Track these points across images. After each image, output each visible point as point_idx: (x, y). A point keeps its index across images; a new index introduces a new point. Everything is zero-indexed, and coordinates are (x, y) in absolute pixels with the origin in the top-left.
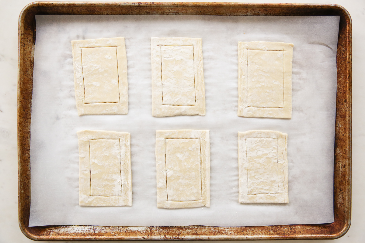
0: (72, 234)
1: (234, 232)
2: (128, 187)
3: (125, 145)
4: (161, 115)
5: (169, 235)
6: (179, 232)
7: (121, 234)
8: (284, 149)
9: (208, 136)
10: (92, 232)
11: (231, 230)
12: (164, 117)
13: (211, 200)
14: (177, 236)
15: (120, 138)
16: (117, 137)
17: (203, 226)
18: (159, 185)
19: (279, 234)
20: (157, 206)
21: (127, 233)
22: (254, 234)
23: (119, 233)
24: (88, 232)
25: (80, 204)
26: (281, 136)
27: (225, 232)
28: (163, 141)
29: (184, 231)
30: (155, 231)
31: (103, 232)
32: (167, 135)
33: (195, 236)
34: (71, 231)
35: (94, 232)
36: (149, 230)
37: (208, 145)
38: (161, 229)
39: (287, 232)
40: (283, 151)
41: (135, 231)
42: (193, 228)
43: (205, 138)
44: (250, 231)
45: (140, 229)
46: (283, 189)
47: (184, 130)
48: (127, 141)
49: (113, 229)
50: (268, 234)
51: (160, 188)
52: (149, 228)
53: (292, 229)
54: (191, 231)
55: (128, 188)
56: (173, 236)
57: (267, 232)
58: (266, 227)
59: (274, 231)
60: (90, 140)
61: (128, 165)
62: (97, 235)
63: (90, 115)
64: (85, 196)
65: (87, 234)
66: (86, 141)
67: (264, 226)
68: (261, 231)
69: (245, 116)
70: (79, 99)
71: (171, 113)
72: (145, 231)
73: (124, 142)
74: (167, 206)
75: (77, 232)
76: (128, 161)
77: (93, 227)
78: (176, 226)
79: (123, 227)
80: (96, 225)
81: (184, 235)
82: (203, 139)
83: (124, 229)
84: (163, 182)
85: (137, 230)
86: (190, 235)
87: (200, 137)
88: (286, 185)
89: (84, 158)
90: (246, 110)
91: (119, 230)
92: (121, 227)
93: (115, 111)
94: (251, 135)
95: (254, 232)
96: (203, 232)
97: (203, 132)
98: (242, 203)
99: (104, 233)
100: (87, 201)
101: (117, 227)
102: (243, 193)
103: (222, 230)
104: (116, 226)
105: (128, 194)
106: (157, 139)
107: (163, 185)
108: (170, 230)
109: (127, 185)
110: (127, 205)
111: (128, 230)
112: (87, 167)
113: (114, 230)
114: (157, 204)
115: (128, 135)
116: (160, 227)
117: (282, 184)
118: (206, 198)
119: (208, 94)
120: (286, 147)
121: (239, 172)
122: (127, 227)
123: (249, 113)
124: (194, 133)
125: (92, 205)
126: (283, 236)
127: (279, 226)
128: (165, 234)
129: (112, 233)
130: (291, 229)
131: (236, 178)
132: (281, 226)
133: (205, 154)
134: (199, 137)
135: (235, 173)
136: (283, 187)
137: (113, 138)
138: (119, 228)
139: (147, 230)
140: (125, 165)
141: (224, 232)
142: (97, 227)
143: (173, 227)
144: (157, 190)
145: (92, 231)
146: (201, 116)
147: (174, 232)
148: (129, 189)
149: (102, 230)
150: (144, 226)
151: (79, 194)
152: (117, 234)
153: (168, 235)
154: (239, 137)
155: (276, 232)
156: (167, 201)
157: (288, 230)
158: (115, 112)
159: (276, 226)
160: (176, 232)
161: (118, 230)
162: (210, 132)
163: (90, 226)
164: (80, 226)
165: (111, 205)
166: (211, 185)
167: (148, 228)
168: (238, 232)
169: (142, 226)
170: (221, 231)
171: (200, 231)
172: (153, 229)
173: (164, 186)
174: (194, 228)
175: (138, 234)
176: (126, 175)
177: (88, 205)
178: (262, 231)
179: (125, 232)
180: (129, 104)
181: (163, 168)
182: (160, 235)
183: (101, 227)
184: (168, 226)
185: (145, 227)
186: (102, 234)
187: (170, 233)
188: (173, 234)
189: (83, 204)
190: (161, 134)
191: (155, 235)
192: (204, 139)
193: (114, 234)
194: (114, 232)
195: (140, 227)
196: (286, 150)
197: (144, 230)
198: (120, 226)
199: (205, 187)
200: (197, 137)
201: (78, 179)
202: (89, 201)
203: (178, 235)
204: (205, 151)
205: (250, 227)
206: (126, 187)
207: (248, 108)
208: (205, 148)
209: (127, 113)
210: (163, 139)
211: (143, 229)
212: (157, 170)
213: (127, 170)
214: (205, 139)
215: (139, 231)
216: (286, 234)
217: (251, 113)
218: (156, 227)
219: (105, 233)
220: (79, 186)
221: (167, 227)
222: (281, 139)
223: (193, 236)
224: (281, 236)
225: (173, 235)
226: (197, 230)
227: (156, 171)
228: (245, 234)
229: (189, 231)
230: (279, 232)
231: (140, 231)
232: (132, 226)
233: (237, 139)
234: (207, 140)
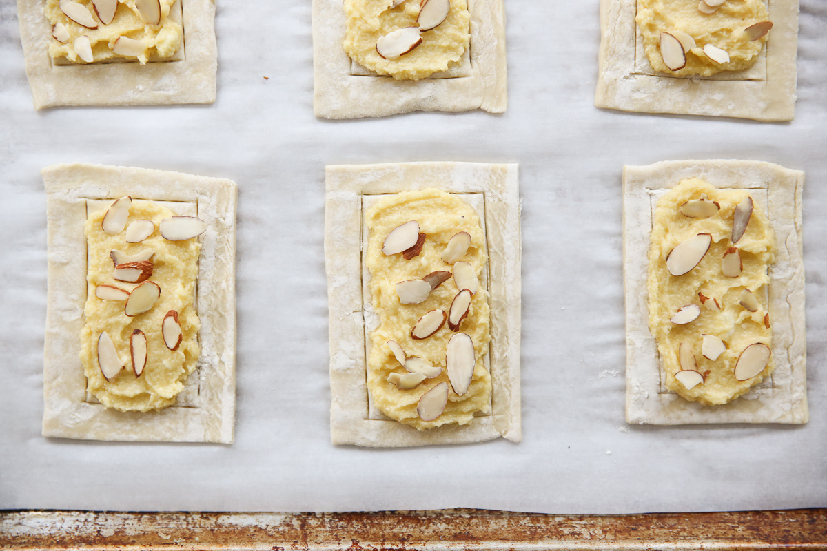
0: (19, 541)
1: (605, 532)
2: (221, 374)
3: (217, 222)
4: (348, 113)
5: (371, 540)
6: (405, 530)
7: (197, 539)
8: (793, 226)
9: (512, 183)
10: (89, 531)
11: (593, 525)
12: (356, 119)
13: (523, 415)
14: (398, 542)
15: (201, 198)
16: (187, 194)
17: (490, 512)
18: (340, 361)
19: (767, 539)
20: (330, 438)
21: (216, 536)
22: (676, 537)
23: (187, 535)
24: (77, 534)
25: (46, 432)
26: (781, 181)
27: (571, 531)
28: (350, 202)
29: (423, 528)
30: (319, 529)
31: (130, 532)
32: (366, 180)
33: (463, 542)
34: (15, 531)
35: (99, 532)
36: (296, 523)
37: (513, 218)
38: (341, 520)
39: (797, 532)
40: (788, 234)
41: (248, 528)
42: (457, 518)
43: (501, 193)
44: (661, 527)
45: (264, 521)
46: (789, 373)
47: (428, 163)
48: (223, 209)
49: (166, 522)
50: (727, 539)
51: (343, 373)
52: (298, 517)
53: (814, 521)
54: (450, 527)
55: (221, 379)
56: (383, 544)
57: (723, 531)
58: (719, 515)
59: (749, 528)
60: (90, 202)
61: (224, 297)
62: (110, 542)
63: (79, 107)
64: (66, 404)
65: (71, 539)
66: (75, 205)
67: (711, 513)
68: (701, 527)
69: (623, 106)
70: (37, 49)
71: (384, 104)
72: (281, 529)
73: (213, 213)
74: (368, 437)
75: (35, 533)
76: (227, 281)
77: (93, 515)
78: (393, 512)
79: (205, 515)
80: (105, 509)
81: (422, 540)
82: (494, 196)
83: (207, 522)
84: (353, 352)
85: (256, 526)
86: (445, 538)
87: (486, 189)
88: (800, 358)
89: (63, 264)
90: (626, 87)
91: (190, 527)
92: (197, 517)
93: (171, 93)
94: (670, 176)
95: (675, 531)
96: (490, 529)
97: (494, 171)
98: (637, 427)
99: (134, 537)
100: (72, 422)
101: (183, 517)
102: (642, 389)
103: (560, 524)
104: (177, 513)
105: (221, 402)
106: (329, 196)
107: (353, 361)
108: (372, 525)
109: (217, 369)
110: (216, 441)
111: (220, 526)
112: (75, 297)
113: (171, 526)
114: (332, 430)
115: (228, 186)
116: (336, 515)
117: (786, 354)
118: (507, 408)
119: (515, 30)
120: (799, 221)
121: (628, 310)
122: (218, 514)
123: (637, 96)
124: (465, 173)
125: (90, 436)
126: (784, 546)
127: (768, 514)
128: (354, 537)
129: (164, 537)
130: (812, 522)
131: (614, 336)
132: (774, 513)
133: (503, 249)
134: (480, 189)
135: (614, 318)
136: (788, 366)
137: (175, 195)
138: (190, 519)
139: (288, 525)
140: (215, 295)
141: (566, 531)
142: (109, 517)
143: (382, 514)
144: (333, 382)
145: (90, 529)
146: (490, 114)
147: (387, 531)
148: (223, 383)
149: (126, 526)
150: (279, 513)
151: (42, 398)
152: (180, 540)
153: (364, 539)
154: (626, 186)
155: (758, 530)
156: (368, 419)
157: (801, 525)
158: (168, 98)
159: (757, 513)
160: (395, 530)
161: (184, 526)
162: (520, 169)
163: (82, 515)
164: (46, 514)
165: (158, 439)
166: (523, 361)
167: (295, 519)
168: (616, 531)
169: (271, 513)
170: (556, 529)
171: (481, 528)
172: (312, 522)
173: (356, 365)
174: (460, 516)
175: (257, 538)
176: (217, 331)
177: (75, 435)
178: (706, 529)
179: (212, 530)
180: (220, 68)
181: (352, 300)
182: (338, 539)
183: (123, 516)
184: (365, 510)
185: (283, 517)
186: (126, 538)
187: (374, 534)
188: (383, 536)
189: (58, 432)
190: (345, 178)
191: (321, 539)
192: (500, 196)
193: (171, 539)
194: (171, 531)
195: (265, 516)
196: (798, 232)
197: (277, 524)
198: (194, 513)
199: (505, 367)
200: (473, 188)
201: (41, 343)
202: (78, 420)
203: (403, 541)
204: (502, 239)
205: (661, 516)
206: (216, 376)
207: (633, 80)
208: (501, 227)
209: (211, 98)
210: (351, 195)
211: (276, 521)
212: (330, 308)
213: (221, 316)
214: (504, 194)
215: (261, 529)
216: (794, 538)
217: (645, 95)
218: (323, 514)
219: (138, 536)
220: (45, 367)
221: (362, 514)
222: (781, 191)
223: (456, 542)
224: (775, 545)
225: (384, 539)
226: (469, 525)
227: (325, 313)
228: (644, 539)
229: (442, 527)
230: (766, 532)
231: (264, 527)
232: (236, 513)
233: (620, 195)
234: (511, 198)
